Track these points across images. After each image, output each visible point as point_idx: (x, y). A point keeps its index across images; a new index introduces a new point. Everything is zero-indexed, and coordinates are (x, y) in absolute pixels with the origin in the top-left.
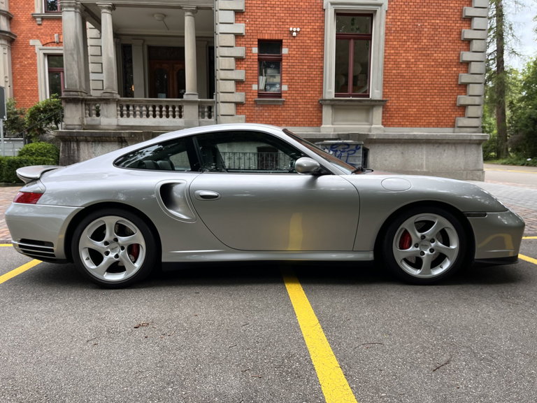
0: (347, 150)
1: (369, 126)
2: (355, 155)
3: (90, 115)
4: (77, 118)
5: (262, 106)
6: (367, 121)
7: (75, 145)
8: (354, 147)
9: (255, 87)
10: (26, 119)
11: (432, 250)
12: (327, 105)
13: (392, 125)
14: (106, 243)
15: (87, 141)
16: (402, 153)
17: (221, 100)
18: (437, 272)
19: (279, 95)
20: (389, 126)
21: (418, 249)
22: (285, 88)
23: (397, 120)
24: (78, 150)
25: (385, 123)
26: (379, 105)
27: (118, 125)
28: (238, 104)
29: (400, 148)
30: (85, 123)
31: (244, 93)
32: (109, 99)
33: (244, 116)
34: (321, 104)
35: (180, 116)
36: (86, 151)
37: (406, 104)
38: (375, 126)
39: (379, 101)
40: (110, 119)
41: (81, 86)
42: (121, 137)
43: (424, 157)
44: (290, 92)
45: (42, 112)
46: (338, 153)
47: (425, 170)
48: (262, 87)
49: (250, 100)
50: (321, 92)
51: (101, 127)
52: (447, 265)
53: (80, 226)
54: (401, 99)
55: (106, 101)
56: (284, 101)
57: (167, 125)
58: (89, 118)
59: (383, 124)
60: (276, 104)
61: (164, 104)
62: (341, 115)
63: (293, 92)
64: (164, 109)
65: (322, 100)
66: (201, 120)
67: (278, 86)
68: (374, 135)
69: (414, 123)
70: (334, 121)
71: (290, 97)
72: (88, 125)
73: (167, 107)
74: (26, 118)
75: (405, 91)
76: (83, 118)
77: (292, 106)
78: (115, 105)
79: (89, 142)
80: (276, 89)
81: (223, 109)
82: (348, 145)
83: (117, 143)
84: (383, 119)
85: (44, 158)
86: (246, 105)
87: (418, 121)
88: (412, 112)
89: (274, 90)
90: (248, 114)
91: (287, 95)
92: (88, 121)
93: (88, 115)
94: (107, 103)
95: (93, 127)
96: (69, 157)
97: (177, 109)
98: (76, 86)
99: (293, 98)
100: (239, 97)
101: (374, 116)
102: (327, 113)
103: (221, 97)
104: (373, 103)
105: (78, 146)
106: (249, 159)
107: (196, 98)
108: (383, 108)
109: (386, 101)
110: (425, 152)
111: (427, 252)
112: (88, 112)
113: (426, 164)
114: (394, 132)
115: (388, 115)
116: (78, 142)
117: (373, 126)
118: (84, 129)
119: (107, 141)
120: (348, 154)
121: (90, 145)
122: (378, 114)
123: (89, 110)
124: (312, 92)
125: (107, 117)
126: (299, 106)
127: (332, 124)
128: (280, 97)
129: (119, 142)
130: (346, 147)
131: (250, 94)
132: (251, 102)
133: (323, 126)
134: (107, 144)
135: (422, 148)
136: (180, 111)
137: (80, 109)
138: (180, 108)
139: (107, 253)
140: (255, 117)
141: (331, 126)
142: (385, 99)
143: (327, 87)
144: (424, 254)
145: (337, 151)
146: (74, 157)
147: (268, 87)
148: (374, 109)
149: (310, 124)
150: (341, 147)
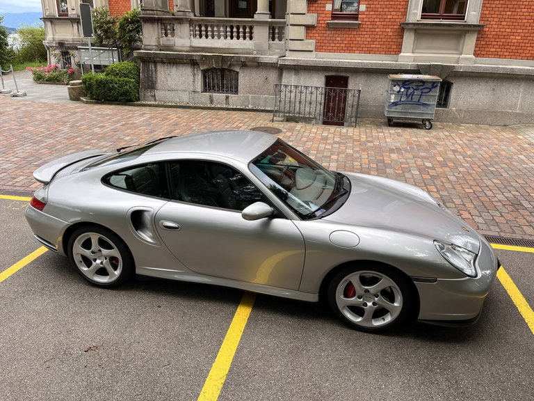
0: (421, 88)
1: (457, 56)
2: (431, 94)
3: (166, 35)
4: (154, 38)
5: (335, 29)
6: (457, 49)
7: (153, 66)
8: (430, 85)
9: (329, 7)
10: (117, 30)
11: (374, 304)
12: (410, 30)
13: (487, 55)
14: (93, 252)
15: (163, 63)
16: (493, 89)
17: (291, 23)
18: (378, 323)
19: (355, 17)
20: (483, 56)
21: (362, 300)
22: (363, 8)
23: (494, 50)
24: (156, 71)
25: (479, 52)
26: (474, 31)
27: (191, 47)
28: (309, 28)
29: (491, 84)
30: (161, 43)
31: (316, 15)
32: (182, 19)
33: (314, 41)
34: (403, 28)
35: (251, 38)
36: (163, 72)
37: (509, 30)
38: (464, 56)
39: (474, 26)
40: (183, 40)
41: (157, 4)
42: (193, 60)
43: (521, 95)
44: (368, 13)
45: (130, 23)
46: (411, 91)
47: (518, 111)
48: (337, 6)
49: (323, 22)
50: (405, 14)
51: (176, 48)
52: (388, 319)
53: (72, 237)
54: (503, 23)
55: (180, 21)
56: (360, 24)
57: (237, 47)
58: (165, 38)
59: (474, 54)
60: (350, 28)
61: (235, 24)
62: (425, 42)
63: (371, 13)
64: (235, 30)
65: (404, 24)
66: (271, 42)
67: (356, 5)
68: (461, 67)
69: (516, 54)
70: (416, 48)
71: (367, 20)
72: (164, 46)
73: (238, 28)
74: (116, 28)
75: (509, 13)
76: (159, 38)
77: (368, 30)
78: (188, 25)
79: (165, 63)
80: (353, 9)
81: (292, 32)
82: (423, 82)
83: (190, 65)
84: (476, 47)
85: (126, 79)
86: (317, 28)
87: (520, 51)
88: (513, 41)
89: (350, 10)
90: (319, 38)
91: (364, 16)
92: (164, 41)
93: (164, 35)
94: (180, 23)
95: (168, 48)
96: (148, 77)
97: (247, 30)
98: (152, 5)
99: (370, 20)
100: (311, 19)
101: (465, 44)
102: (408, 39)
103: (291, 19)
104: (466, 28)
105: (156, 67)
106: (311, 93)
107: (267, 18)
108: (478, 34)
109: (483, 26)
110: (522, 90)
111: (370, 304)
112: (163, 31)
113: (521, 104)
114: (486, 64)
115: (483, 43)
116: (155, 63)
117: (463, 56)
118: (161, 50)
119: (181, 63)
120: (422, 92)
121: (166, 67)
122: (470, 42)
123: (165, 30)
124: (394, 13)
125: (181, 38)
126: (377, 30)
127: (413, 53)
128: (356, 18)
129: (191, 64)
130: (421, 84)
131: (324, 15)
132: (323, 25)
133: (401, 54)
134: (181, 66)
135: (519, 85)
136: (251, 33)
137: (156, 29)
138: (251, 28)
139: (95, 260)
140: (326, 41)
141: (412, 55)
142: (482, 23)
143: (413, 7)
144: (366, 305)
145: (409, 88)
146: (152, 77)
147: (344, 6)
148: (467, 35)
149: (388, 52)
150: (414, 84)
